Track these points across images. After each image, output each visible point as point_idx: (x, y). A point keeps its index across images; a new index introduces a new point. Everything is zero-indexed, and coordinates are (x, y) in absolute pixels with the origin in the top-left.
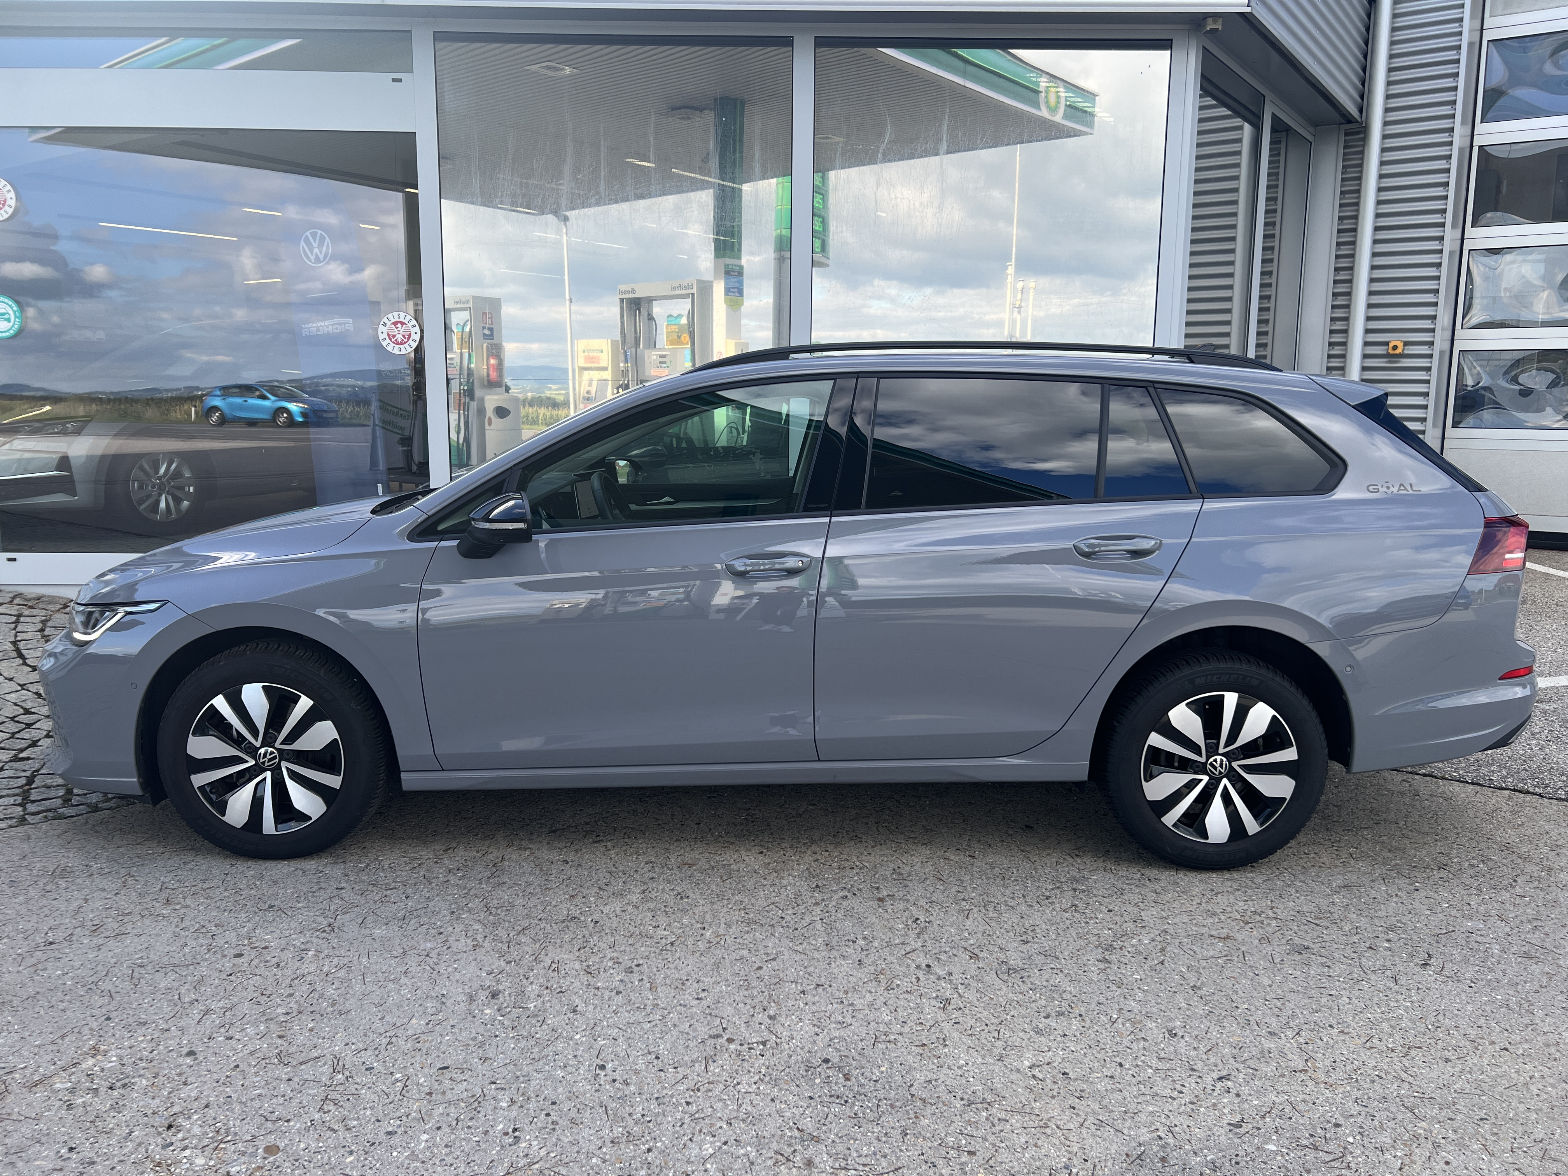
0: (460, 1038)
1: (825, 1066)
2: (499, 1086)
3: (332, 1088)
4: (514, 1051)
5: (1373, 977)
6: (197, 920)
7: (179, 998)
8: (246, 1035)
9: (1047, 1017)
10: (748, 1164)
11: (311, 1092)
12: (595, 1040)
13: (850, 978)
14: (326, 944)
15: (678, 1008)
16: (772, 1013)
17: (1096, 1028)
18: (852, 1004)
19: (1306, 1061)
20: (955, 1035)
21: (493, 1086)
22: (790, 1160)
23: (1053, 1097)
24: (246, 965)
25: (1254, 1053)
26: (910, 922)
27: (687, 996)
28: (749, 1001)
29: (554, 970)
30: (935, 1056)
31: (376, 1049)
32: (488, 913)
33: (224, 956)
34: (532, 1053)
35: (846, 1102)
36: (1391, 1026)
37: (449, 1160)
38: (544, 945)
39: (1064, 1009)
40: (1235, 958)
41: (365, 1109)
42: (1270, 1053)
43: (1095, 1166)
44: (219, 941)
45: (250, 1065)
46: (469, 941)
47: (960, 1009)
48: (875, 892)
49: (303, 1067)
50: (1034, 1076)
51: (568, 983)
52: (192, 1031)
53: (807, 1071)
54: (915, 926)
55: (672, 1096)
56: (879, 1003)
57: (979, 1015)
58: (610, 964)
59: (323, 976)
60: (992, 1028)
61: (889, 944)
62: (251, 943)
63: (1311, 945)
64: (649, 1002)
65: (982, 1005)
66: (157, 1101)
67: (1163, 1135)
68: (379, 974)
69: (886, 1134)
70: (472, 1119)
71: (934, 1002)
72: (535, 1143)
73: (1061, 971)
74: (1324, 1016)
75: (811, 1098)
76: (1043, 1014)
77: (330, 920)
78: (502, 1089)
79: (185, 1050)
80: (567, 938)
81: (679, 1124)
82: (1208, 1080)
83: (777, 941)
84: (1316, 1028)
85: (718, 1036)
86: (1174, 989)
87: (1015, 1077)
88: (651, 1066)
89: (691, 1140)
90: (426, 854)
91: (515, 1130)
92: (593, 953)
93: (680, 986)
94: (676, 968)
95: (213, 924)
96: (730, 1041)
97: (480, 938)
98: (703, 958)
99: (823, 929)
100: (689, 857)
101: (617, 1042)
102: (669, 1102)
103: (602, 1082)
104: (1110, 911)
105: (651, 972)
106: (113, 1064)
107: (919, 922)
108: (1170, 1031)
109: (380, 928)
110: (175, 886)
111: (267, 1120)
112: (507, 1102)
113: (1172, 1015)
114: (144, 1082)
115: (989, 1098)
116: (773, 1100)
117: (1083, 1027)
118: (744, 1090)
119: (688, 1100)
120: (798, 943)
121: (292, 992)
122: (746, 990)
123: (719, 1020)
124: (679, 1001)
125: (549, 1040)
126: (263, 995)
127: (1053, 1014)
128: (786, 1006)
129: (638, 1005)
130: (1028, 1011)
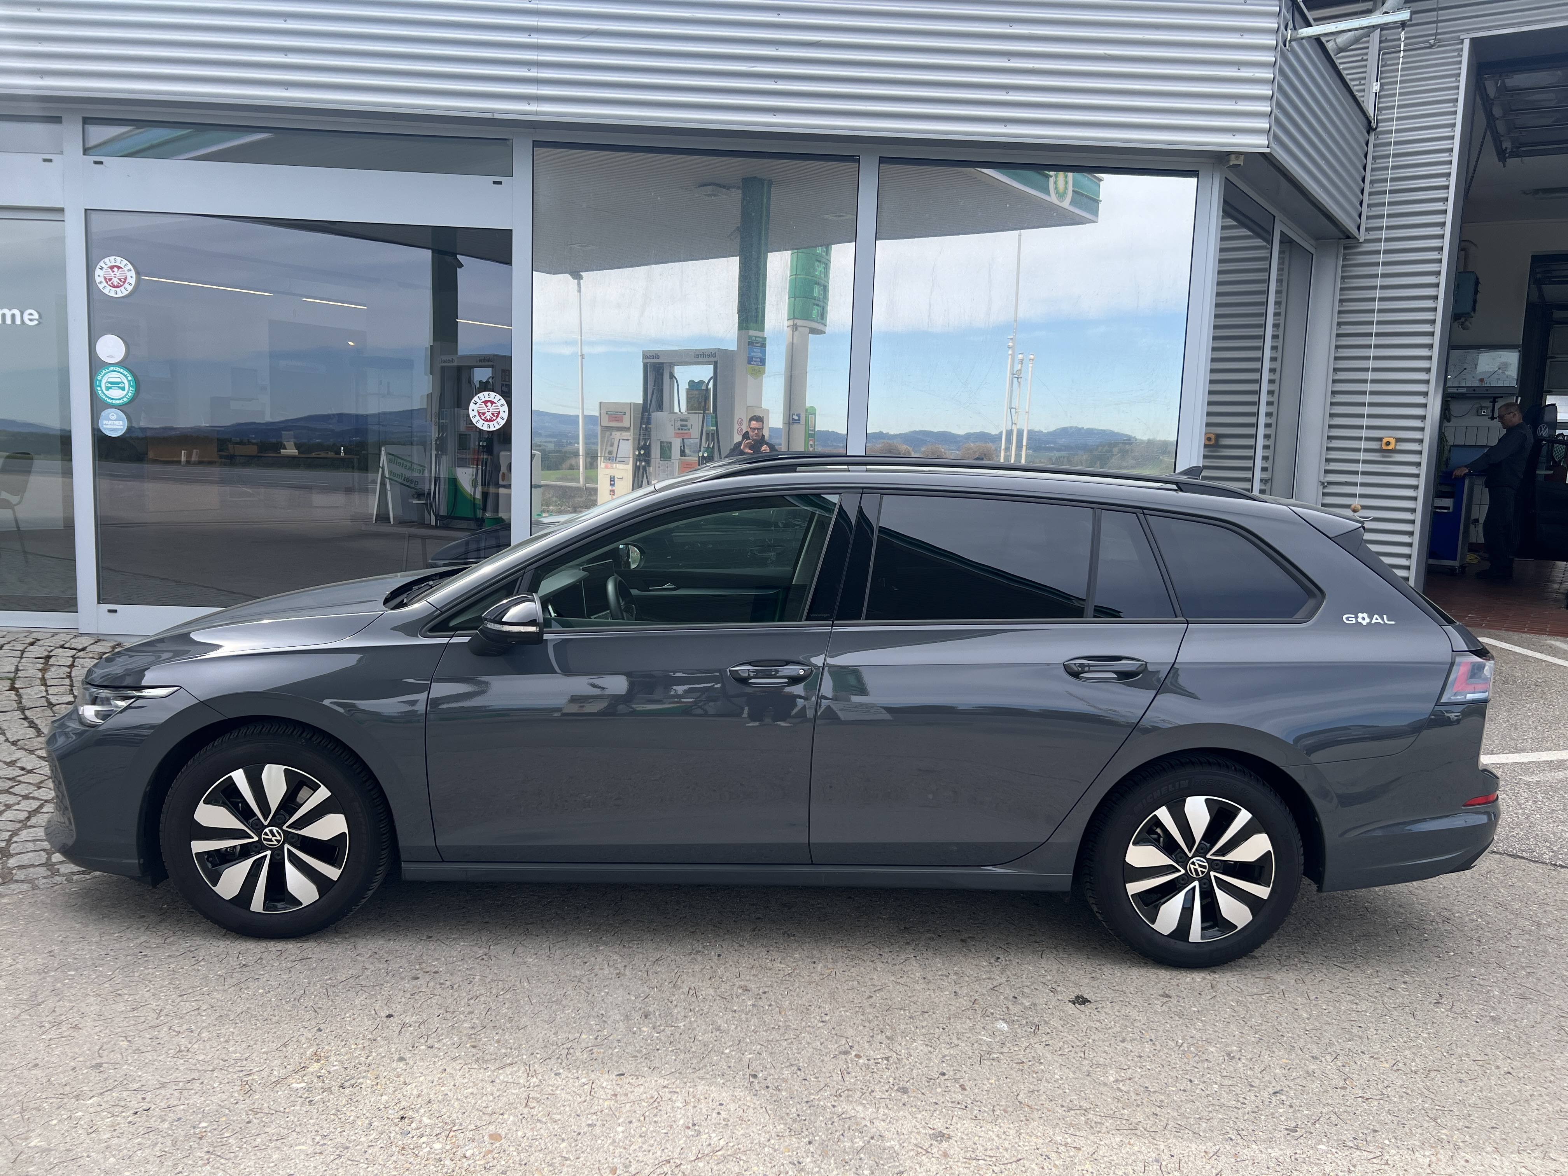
1: (942, 1078)
2: (671, 1090)
3: (531, 1088)
4: (677, 1062)
5: (1395, 1013)
8: (444, 1045)
9: (1123, 1041)
10: (894, 1154)
11: (514, 1091)
12: (743, 1054)
14: (489, 971)
15: (808, 1029)
16: (888, 1034)
17: (1166, 1051)
19: (1345, 1080)
20: (1048, 1055)
21: (667, 1090)
22: (928, 1152)
23: (1138, 1106)
24: (424, 986)
25: (1301, 1073)
26: (992, 961)
28: (867, 1024)
29: (692, 995)
30: (1034, 1071)
31: (558, 1058)
33: (403, 979)
34: (692, 1064)
35: (966, 1107)
36: (1413, 1053)
37: (645, 1147)
39: (1136, 1035)
41: (564, 1106)
42: (1314, 1073)
43: (1180, 1161)
44: (393, 966)
45: (455, 1069)
46: (612, 969)
47: (1048, 1033)
49: (501, 1071)
50: (1119, 1089)
51: (707, 1007)
52: (396, 1041)
53: (928, 1082)
55: (819, 1100)
56: (979, 1027)
57: (1066, 1039)
58: (740, 991)
59: (494, 998)
60: (1078, 1049)
61: (978, 979)
62: (423, 968)
64: (780, 1023)
66: (385, 1097)
67: (1233, 1137)
68: (542, 996)
69: (1004, 1133)
70: (655, 1115)
72: (713, 1135)
74: (1356, 1044)
75: (937, 1104)
76: (1119, 1039)
78: (675, 1092)
79: (396, 1057)
81: (830, 1123)
82: (1266, 1094)
84: (1351, 1053)
85: (846, 1053)
86: (1227, 1020)
87: (1103, 1089)
88: (795, 1076)
89: (842, 1135)
91: (694, 1125)
92: (723, 981)
94: (797, 995)
95: (383, 950)
96: (858, 1056)
97: (620, 966)
98: (819, 988)
101: (762, 1056)
102: (818, 1105)
103: (757, 1088)
105: (777, 998)
106: (337, 1068)
107: (1000, 960)
108: (1229, 1054)
109: (531, 957)
111: (484, 1113)
112: (681, 1103)
113: (1229, 1041)
114: (368, 1081)
115: (1085, 1105)
116: (904, 1104)
117: (1155, 1050)
118: (878, 1097)
119: (833, 1103)
120: (899, 976)
121: (471, 1010)
122: (863, 1015)
123: (844, 1039)
124: (806, 1023)
125: (703, 1053)
126: (447, 1012)
127: (1128, 1039)
128: (899, 1029)
129: (772, 1026)
130: (1107, 1035)
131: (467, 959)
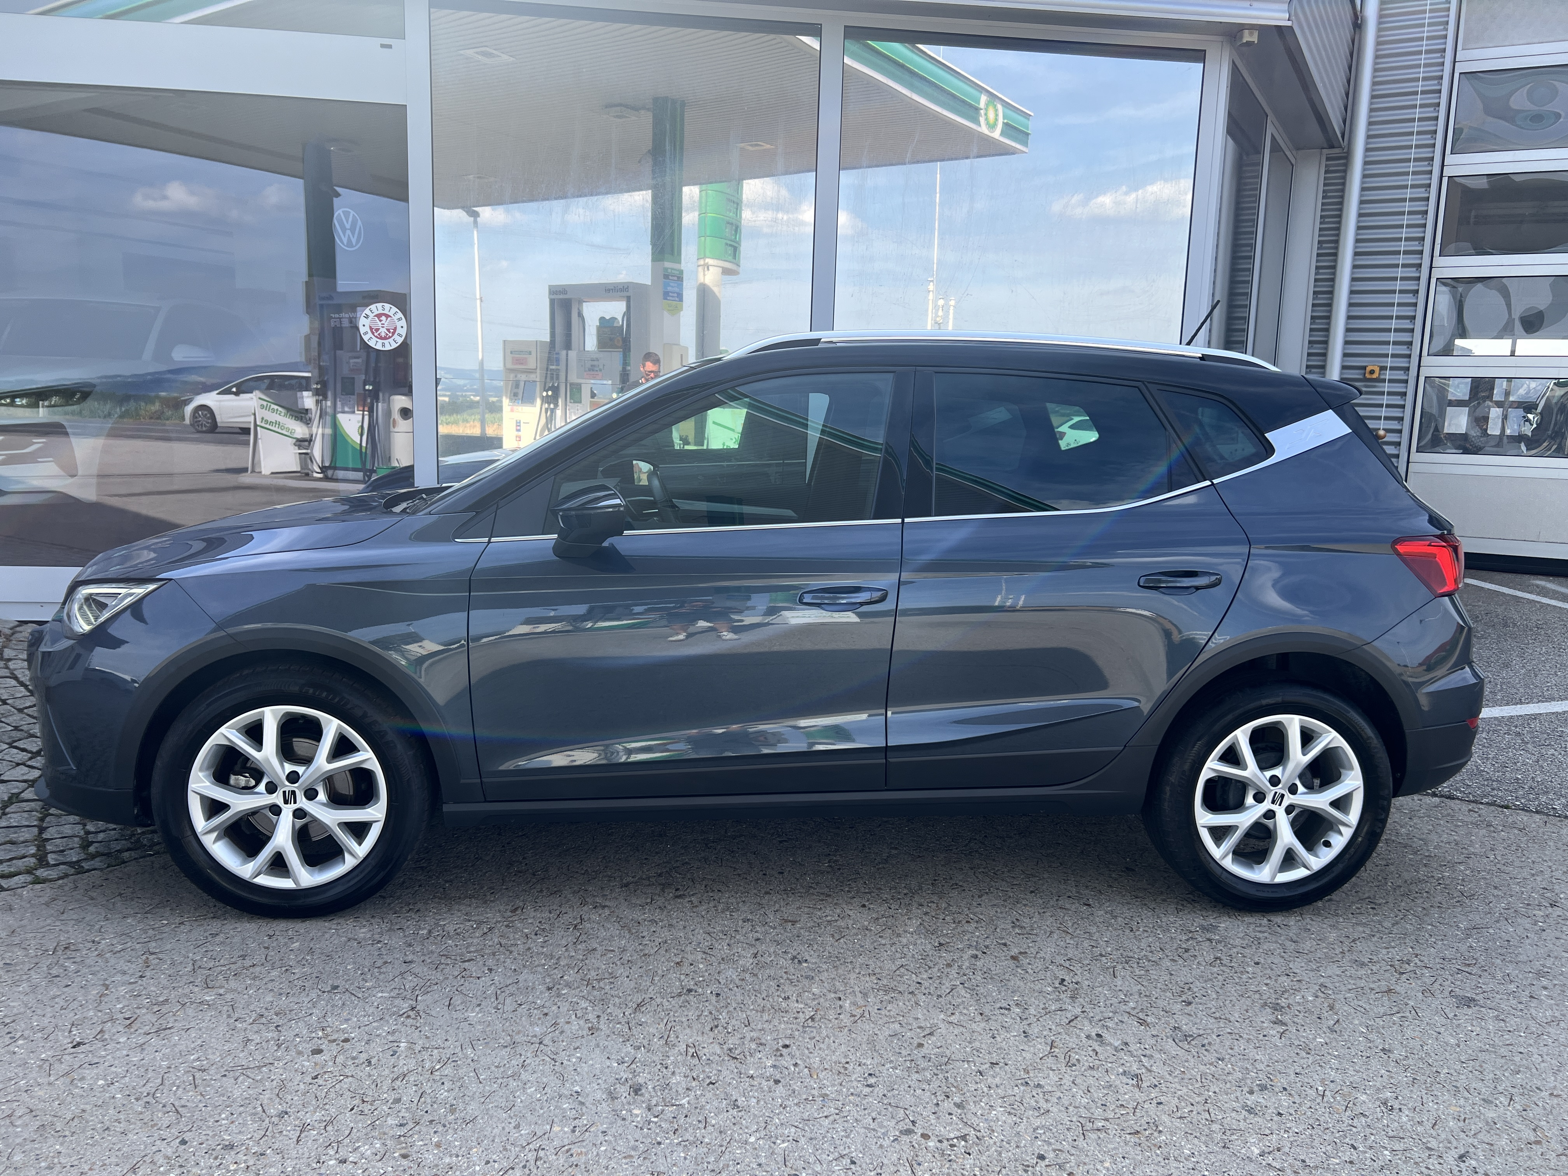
0: (619, 1148)
1: (1043, 1164)
6: (251, 1008)
7: (264, 1111)
9: (1251, 1092)
12: (774, 1143)
13: (1024, 1054)
14: (417, 1033)
15: (851, 1098)
16: (957, 1100)
17: (1309, 1104)
18: (1039, 1086)
19: (1534, 1130)
20: (1165, 1118)
24: (331, 1063)
25: (1480, 1125)
26: (1057, 984)
27: (855, 1084)
28: (926, 1087)
29: (693, 1056)
30: (1155, 1145)
31: (524, 1167)
32: (590, 987)
33: (300, 1053)
38: (669, 1025)
39: (1264, 1082)
40: (1408, 1014)
42: (1495, 1123)
44: (287, 1034)
46: (582, 1022)
47: (1156, 1086)
48: (1005, 949)
51: (714, 1072)
54: (1064, 988)
57: (1179, 1093)
58: (753, 1046)
59: (427, 1075)
61: (1047, 1011)
62: (327, 1035)
63: (1477, 998)
64: (815, 1092)
65: (1176, 1080)
68: (493, 1068)
71: (1124, 1079)
73: (1241, 1036)
74: (1526, 1077)
76: (1246, 1089)
77: (410, 1002)
80: (692, 1014)
82: (1453, 1161)
83: (925, 1011)
84: (1526, 1092)
85: (908, 1132)
86: (1365, 1054)
90: (492, 915)
92: (728, 1033)
93: (842, 1070)
94: (828, 1048)
95: (272, 1011)
96: (925, 1136)
97: (591, 1017)
98: (854, 1035)
99: (968, 996)
100: (789, 911)
101: (800, 1144)
104: (1257, 963)
105: (803, 1054)
107: (1065, 983)
108: (1385, 1104)
109: (473, 1011)
110: (211, 965)
113: (1378, 1084)
120: (949, 1013)
121: (397, 1096)
122: (917, 1072)
123: (902, 1111)
124: (848, 1090)
125: (721, 1146)
126: (364, 1101)
127: (1256, 1089)
128: (969, 1091)
129: (804, 1097)
130: (1228, 1085)
131: (387, 1017)
